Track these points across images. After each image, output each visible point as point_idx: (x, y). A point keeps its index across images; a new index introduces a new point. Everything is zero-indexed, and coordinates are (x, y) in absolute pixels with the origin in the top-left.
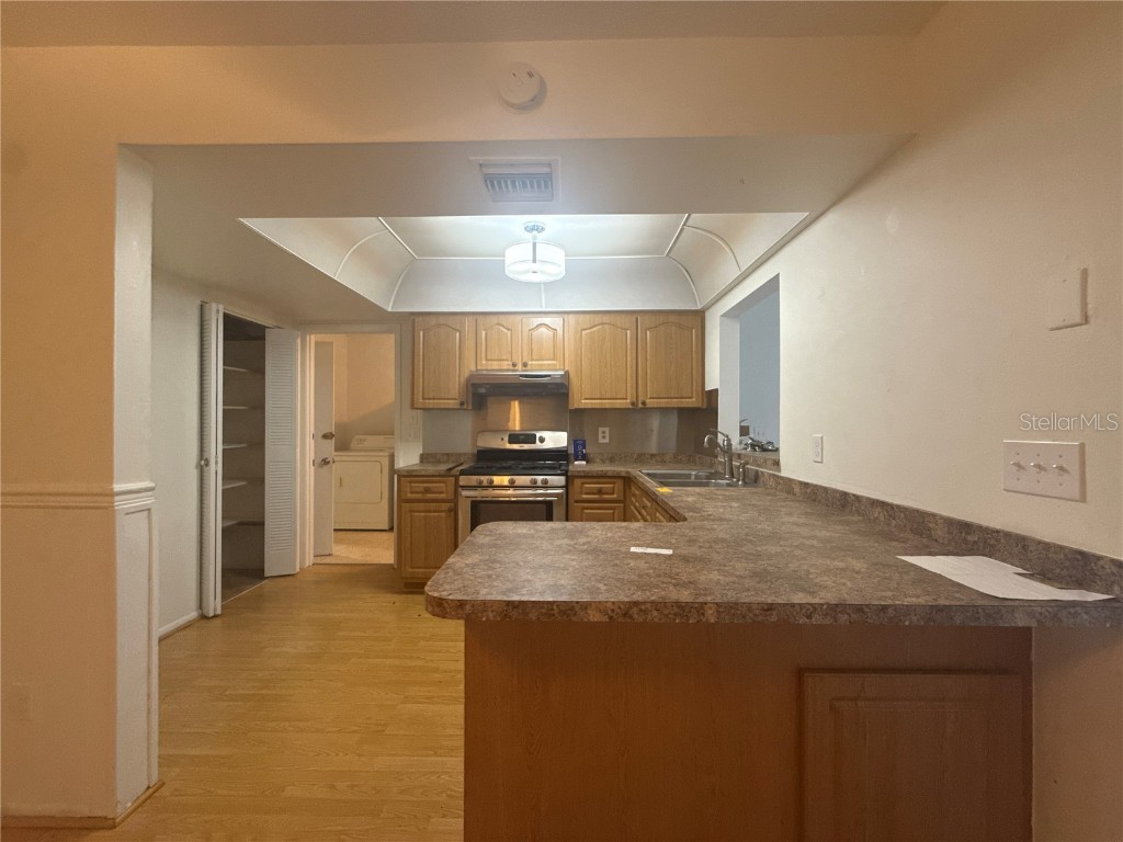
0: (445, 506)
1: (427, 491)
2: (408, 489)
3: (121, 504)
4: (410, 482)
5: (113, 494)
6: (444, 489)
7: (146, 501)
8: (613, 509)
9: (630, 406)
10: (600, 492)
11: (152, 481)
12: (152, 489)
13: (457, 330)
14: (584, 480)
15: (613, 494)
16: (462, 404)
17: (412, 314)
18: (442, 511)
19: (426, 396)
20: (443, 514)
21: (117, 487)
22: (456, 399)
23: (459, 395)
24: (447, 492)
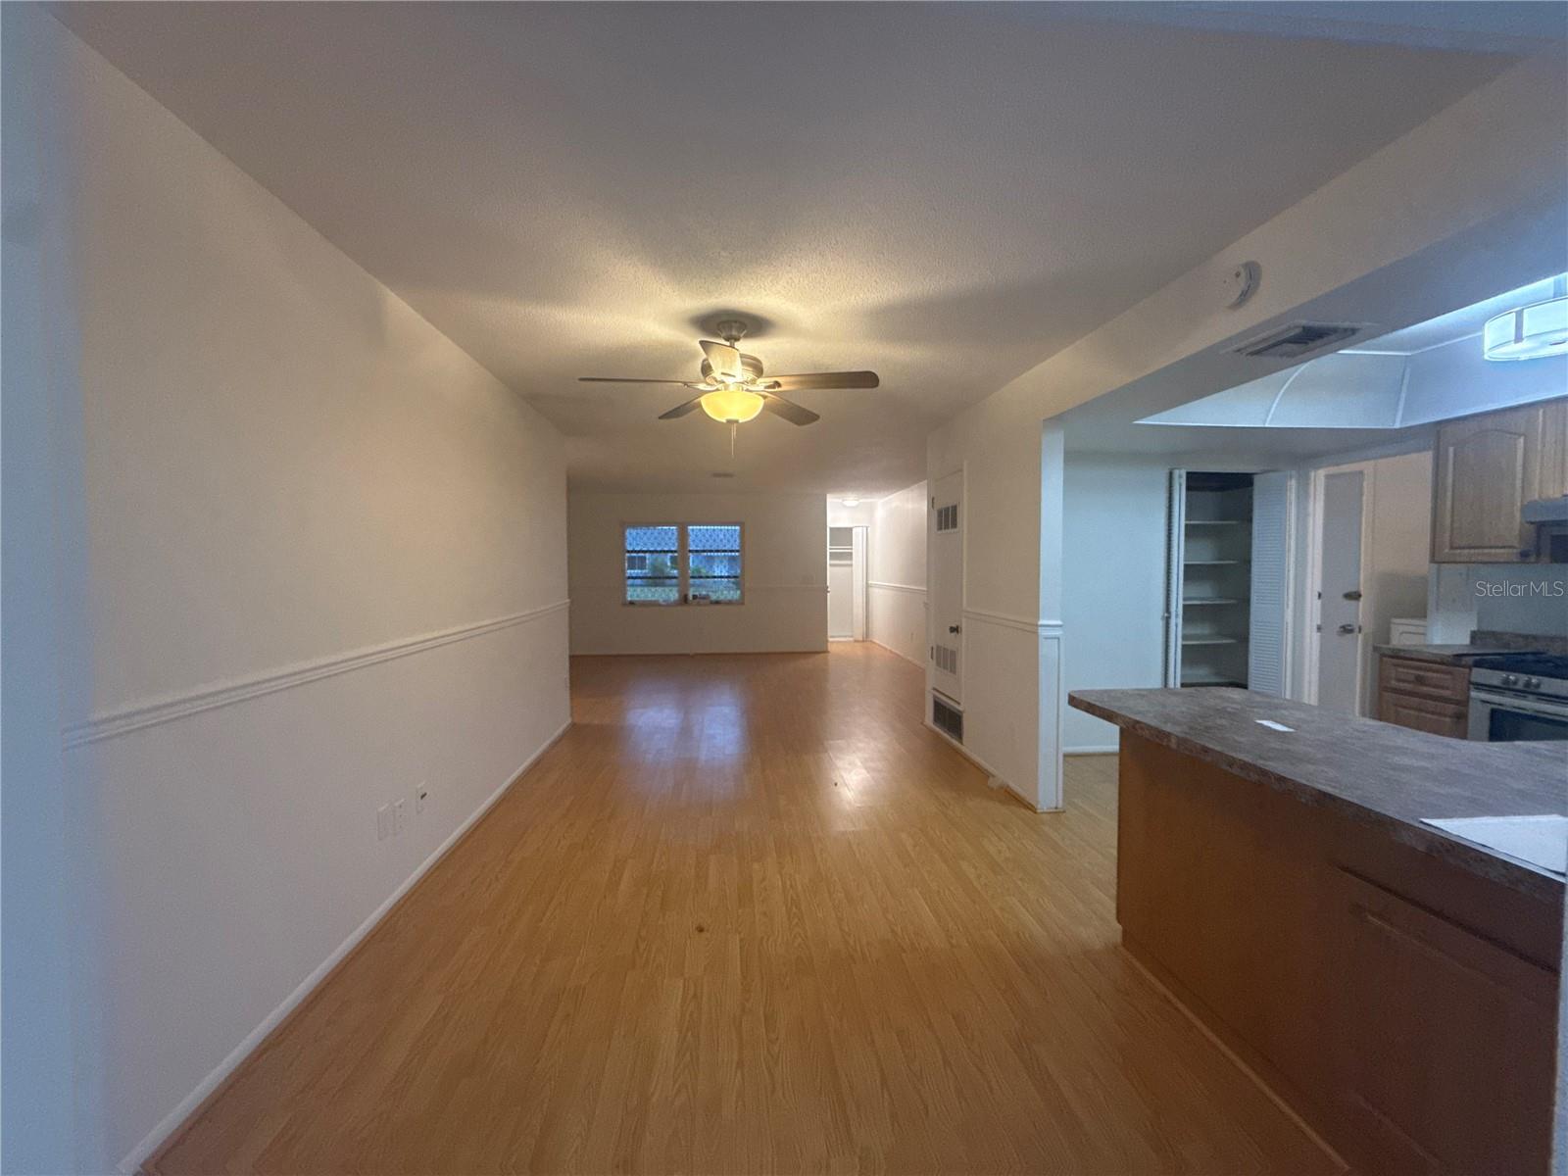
0: (1451, 708)
1: (1420, 681)
2: (1394, 675)
3: (1042, 632)
4: (1396, 666)
5: (1037, 626)
6: (1447, 683)
7: (1057, 633)
11: (1062, 620)
12: (1060, 626)
13: (1518, 434)
16: (1525, 555)
17: (1437, 423)
19: (1455, 543)
20: (1447, 719)
21: (1041, 622)
22: (1513, 547)
23: (1520, 540)
24: (1454, 688)
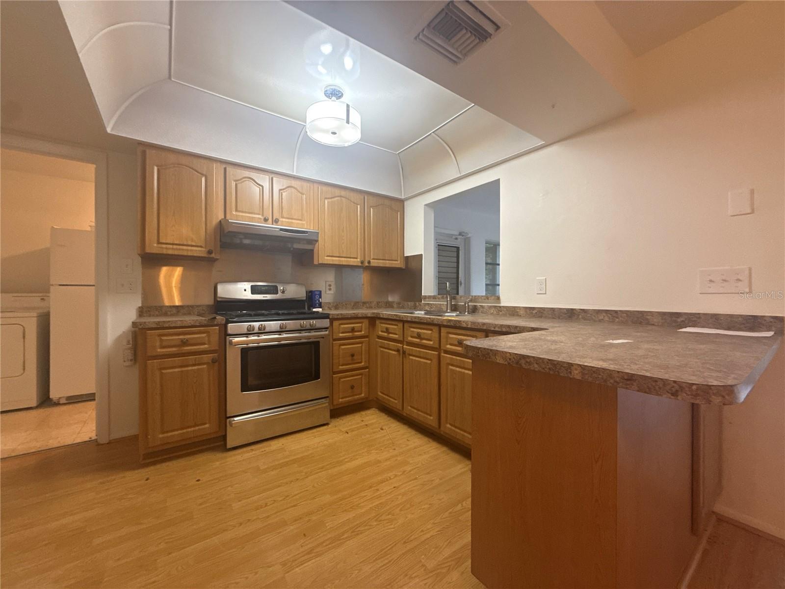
0: (207, 358)
1: (184, 343)
2: (158, 344)
4: (160, 335)
6: (207, 340)
8: (361, 343)
9: (360, 264)
10: (353, 330)
13: (203, 175)
14: (341, 322)
15: (361, 331)
16: (210, 252)
17: (141, 143)
18: (203, 364)
19: (161, 241)
20: (204, 366)
22: (201, 247)
23: (206, 242)
24: (209, 343)
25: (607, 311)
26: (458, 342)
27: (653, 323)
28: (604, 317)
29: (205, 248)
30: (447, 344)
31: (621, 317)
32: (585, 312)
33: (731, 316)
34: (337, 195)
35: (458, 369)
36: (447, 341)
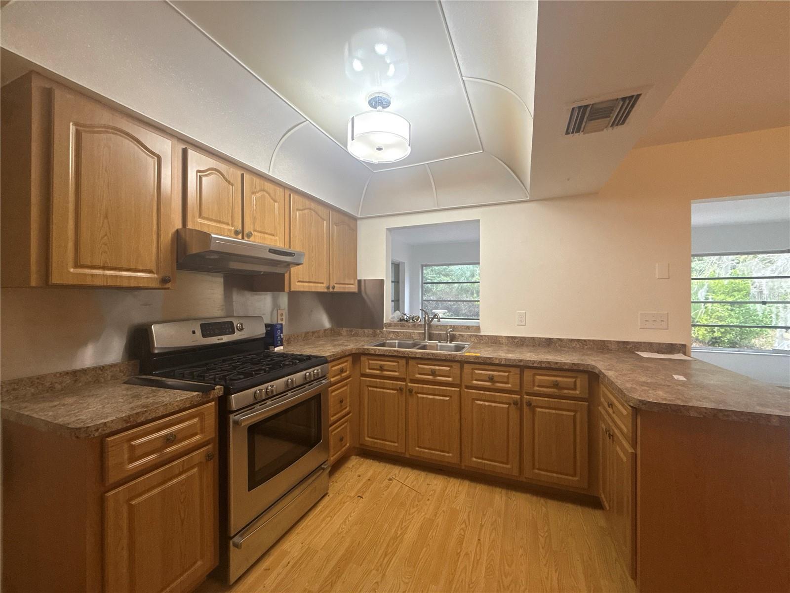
1: (170, 440)
6: (199, 428)
8: (347, 384)
9: (326, 290)
15: (346, 371)
16: (166, 281)
18: (192, 467)
22: (150, 272)
23: (157, 265)
24: (202, 431)
25: (578, 340)
26: (489, 378)
27: (611, 349)
28: (576, 344)
29: (157, 273)
30: (472, 380)
31: (590, 344)
32: (561, 341)
33: (660, 344)
34: (307, 207)
35: (486, 403)
36: (472, 377)
